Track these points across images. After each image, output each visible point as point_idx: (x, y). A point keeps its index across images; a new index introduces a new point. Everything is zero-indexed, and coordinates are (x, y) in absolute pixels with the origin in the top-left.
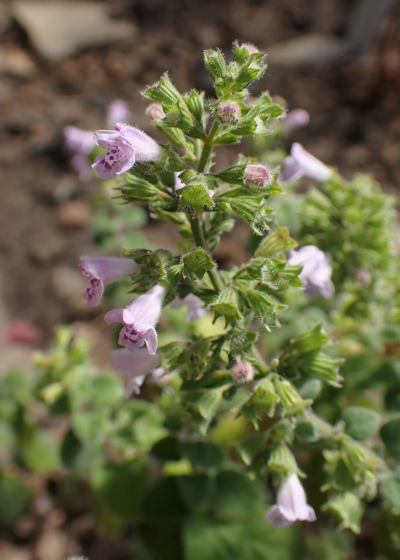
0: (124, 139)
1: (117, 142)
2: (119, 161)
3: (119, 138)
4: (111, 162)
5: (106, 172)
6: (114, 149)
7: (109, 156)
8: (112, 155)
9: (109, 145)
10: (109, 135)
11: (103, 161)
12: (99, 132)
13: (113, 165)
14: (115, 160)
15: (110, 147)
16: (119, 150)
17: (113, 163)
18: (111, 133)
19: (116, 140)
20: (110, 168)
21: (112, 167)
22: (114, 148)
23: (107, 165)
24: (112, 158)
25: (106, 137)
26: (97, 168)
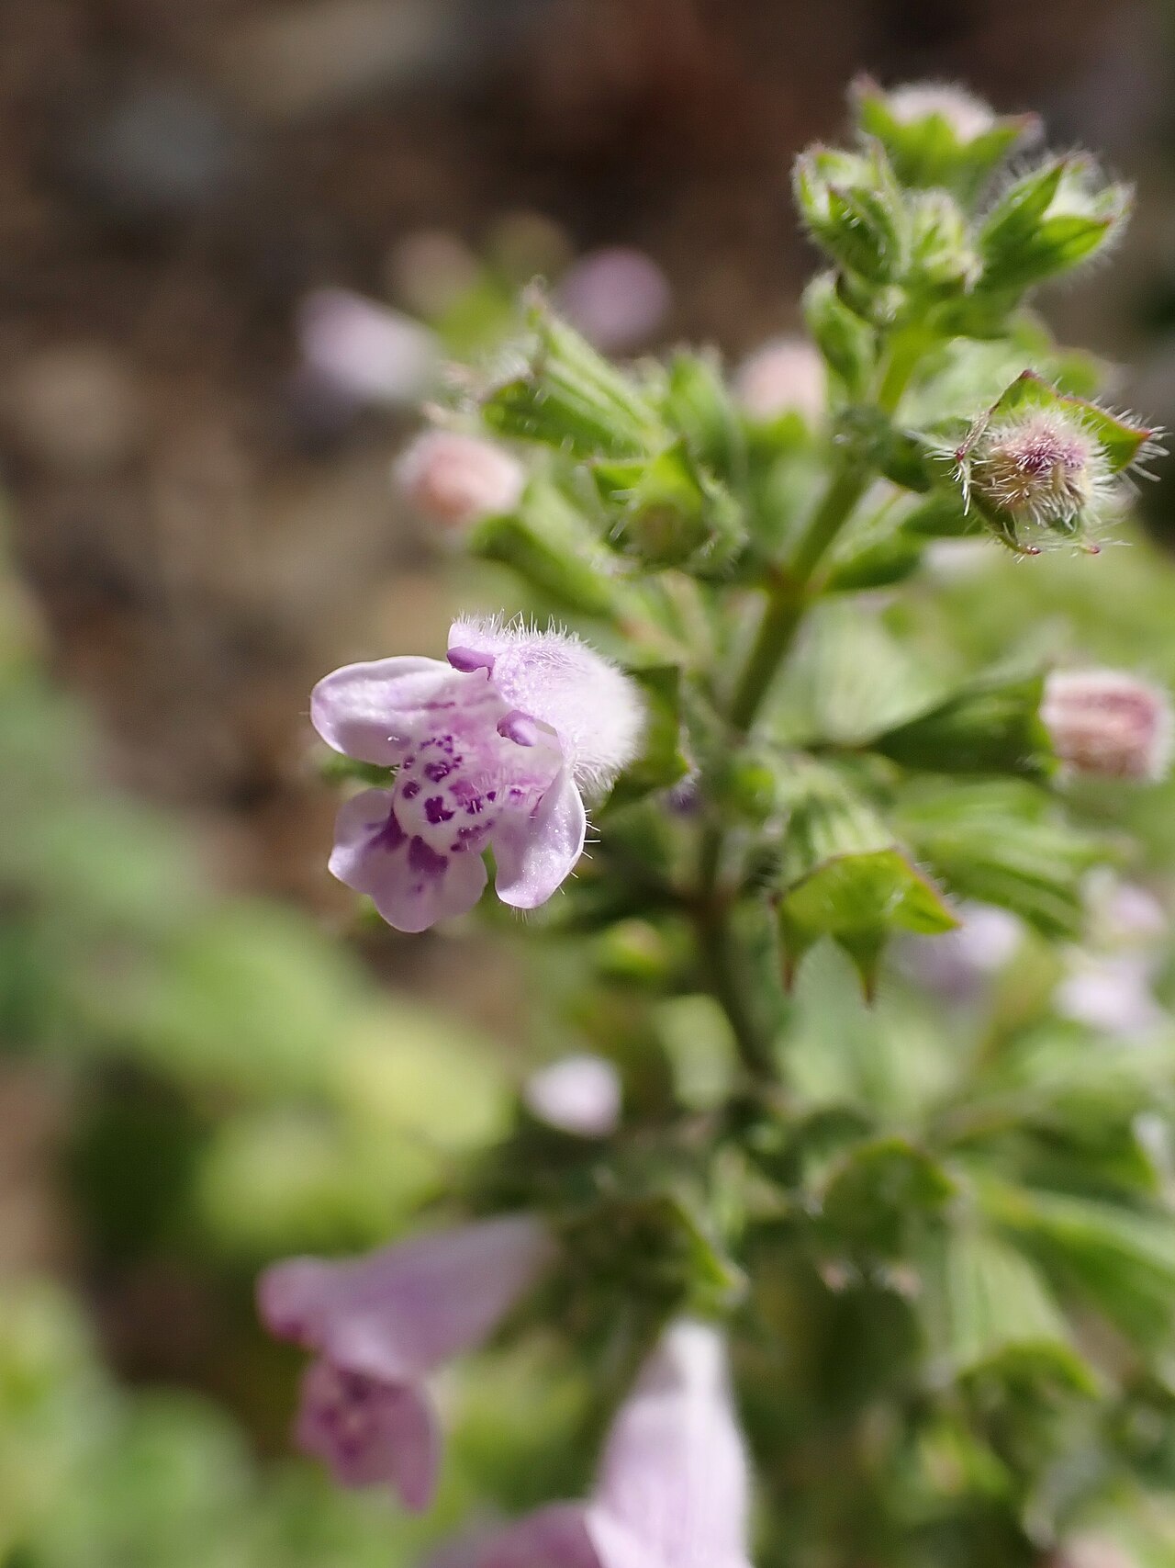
0: (530, 718)
1: (438, 715)
2: (490, 824)
3: (442, 692)
4: (440, 836)
5: (420, 889)
6: (435, 762)
7: (421, 798)
8: (429, 791)
9: (404, 742)
10: (385, 685)
11: (391, 833)
12: (334, 682)
13: (455, 848)
14: (461, 819)
15: (413, 750)
16: (459, 759)
17: (454, 840)
18: (393, 673)
19: (432, 706)
20: (442, 863)
21: (454, 858)
22: (435, 755)
23: (419, 847)
24: (435, 812)
25: (373, 698)
26: (365, 870)
